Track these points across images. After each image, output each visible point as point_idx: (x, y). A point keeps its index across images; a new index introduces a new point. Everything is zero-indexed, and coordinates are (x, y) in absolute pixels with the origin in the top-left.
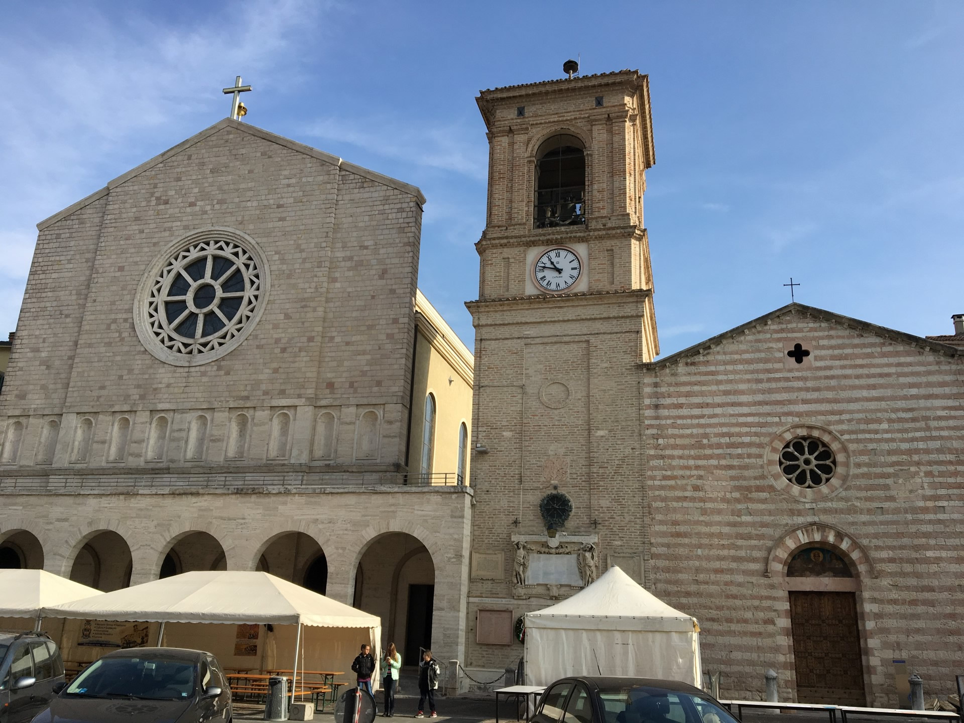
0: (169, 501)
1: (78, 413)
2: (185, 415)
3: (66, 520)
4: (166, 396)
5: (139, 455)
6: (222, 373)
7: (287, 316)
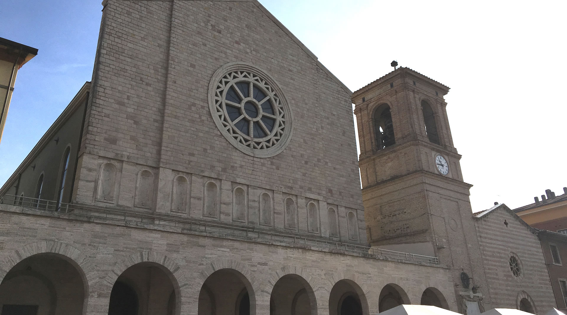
0: (328, 257)
1: (173, 170)
2: (255, 191)
3: (265, 264)
4: (241, 174)
5: (227, 215)
6: (274, 167)
7: (305, 142)
